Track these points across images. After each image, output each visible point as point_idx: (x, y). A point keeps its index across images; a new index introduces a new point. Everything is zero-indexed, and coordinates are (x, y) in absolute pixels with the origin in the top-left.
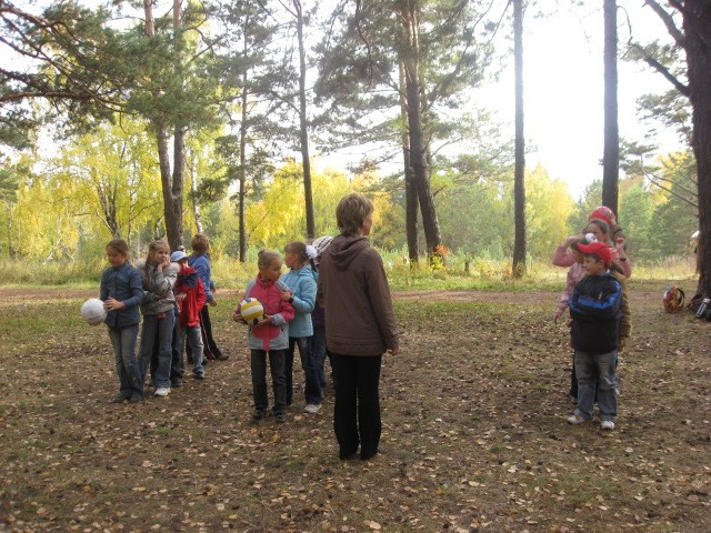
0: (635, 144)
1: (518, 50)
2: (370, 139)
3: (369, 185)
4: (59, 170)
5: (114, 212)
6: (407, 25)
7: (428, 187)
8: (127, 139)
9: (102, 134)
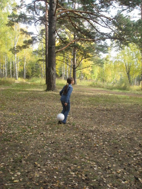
5: (129, 72)
8: (134, 52)
9: (128, 51)
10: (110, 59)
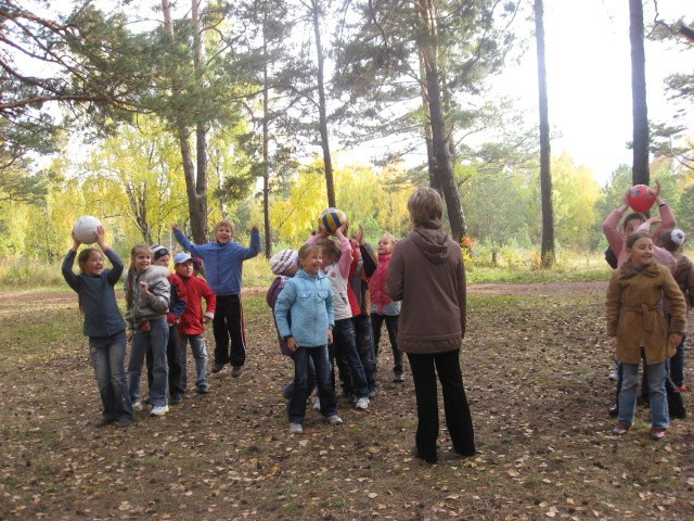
0: (663, 125)
1: (539, 33)
2: (392, 132)
3: (394, 178)
4: (89, 173)
5: (144, 213)
6: (424, 13)
7: (451, 177)
8: (154, 141)
9: (130, 137)
10: (69, 174)
